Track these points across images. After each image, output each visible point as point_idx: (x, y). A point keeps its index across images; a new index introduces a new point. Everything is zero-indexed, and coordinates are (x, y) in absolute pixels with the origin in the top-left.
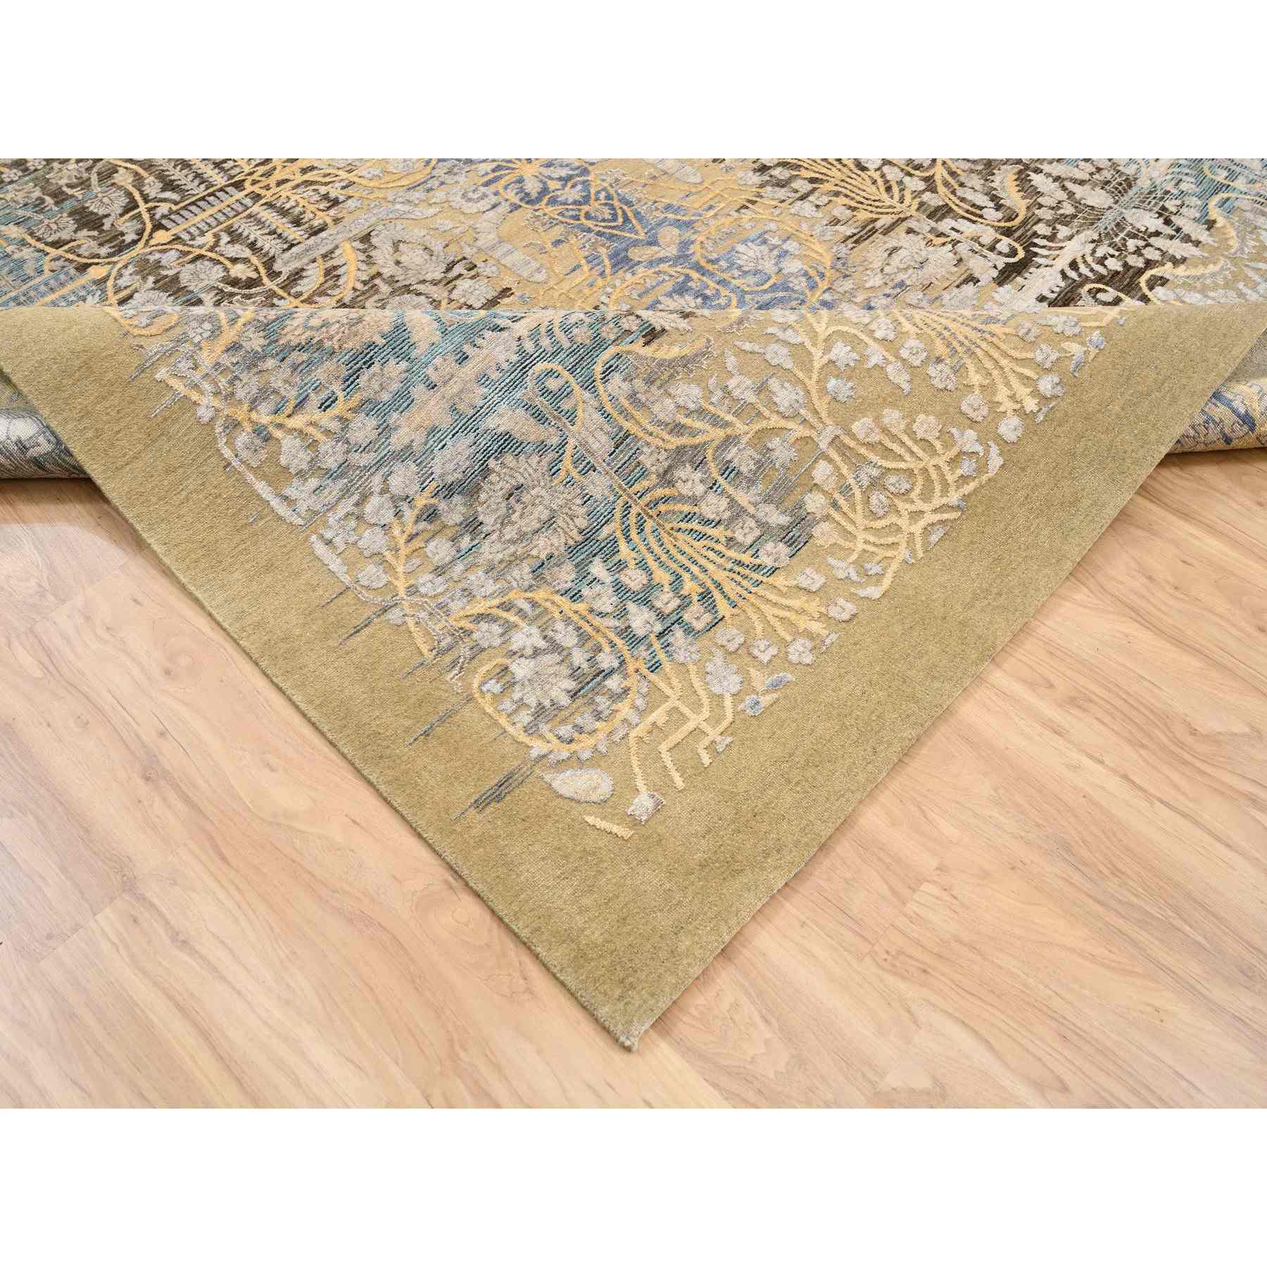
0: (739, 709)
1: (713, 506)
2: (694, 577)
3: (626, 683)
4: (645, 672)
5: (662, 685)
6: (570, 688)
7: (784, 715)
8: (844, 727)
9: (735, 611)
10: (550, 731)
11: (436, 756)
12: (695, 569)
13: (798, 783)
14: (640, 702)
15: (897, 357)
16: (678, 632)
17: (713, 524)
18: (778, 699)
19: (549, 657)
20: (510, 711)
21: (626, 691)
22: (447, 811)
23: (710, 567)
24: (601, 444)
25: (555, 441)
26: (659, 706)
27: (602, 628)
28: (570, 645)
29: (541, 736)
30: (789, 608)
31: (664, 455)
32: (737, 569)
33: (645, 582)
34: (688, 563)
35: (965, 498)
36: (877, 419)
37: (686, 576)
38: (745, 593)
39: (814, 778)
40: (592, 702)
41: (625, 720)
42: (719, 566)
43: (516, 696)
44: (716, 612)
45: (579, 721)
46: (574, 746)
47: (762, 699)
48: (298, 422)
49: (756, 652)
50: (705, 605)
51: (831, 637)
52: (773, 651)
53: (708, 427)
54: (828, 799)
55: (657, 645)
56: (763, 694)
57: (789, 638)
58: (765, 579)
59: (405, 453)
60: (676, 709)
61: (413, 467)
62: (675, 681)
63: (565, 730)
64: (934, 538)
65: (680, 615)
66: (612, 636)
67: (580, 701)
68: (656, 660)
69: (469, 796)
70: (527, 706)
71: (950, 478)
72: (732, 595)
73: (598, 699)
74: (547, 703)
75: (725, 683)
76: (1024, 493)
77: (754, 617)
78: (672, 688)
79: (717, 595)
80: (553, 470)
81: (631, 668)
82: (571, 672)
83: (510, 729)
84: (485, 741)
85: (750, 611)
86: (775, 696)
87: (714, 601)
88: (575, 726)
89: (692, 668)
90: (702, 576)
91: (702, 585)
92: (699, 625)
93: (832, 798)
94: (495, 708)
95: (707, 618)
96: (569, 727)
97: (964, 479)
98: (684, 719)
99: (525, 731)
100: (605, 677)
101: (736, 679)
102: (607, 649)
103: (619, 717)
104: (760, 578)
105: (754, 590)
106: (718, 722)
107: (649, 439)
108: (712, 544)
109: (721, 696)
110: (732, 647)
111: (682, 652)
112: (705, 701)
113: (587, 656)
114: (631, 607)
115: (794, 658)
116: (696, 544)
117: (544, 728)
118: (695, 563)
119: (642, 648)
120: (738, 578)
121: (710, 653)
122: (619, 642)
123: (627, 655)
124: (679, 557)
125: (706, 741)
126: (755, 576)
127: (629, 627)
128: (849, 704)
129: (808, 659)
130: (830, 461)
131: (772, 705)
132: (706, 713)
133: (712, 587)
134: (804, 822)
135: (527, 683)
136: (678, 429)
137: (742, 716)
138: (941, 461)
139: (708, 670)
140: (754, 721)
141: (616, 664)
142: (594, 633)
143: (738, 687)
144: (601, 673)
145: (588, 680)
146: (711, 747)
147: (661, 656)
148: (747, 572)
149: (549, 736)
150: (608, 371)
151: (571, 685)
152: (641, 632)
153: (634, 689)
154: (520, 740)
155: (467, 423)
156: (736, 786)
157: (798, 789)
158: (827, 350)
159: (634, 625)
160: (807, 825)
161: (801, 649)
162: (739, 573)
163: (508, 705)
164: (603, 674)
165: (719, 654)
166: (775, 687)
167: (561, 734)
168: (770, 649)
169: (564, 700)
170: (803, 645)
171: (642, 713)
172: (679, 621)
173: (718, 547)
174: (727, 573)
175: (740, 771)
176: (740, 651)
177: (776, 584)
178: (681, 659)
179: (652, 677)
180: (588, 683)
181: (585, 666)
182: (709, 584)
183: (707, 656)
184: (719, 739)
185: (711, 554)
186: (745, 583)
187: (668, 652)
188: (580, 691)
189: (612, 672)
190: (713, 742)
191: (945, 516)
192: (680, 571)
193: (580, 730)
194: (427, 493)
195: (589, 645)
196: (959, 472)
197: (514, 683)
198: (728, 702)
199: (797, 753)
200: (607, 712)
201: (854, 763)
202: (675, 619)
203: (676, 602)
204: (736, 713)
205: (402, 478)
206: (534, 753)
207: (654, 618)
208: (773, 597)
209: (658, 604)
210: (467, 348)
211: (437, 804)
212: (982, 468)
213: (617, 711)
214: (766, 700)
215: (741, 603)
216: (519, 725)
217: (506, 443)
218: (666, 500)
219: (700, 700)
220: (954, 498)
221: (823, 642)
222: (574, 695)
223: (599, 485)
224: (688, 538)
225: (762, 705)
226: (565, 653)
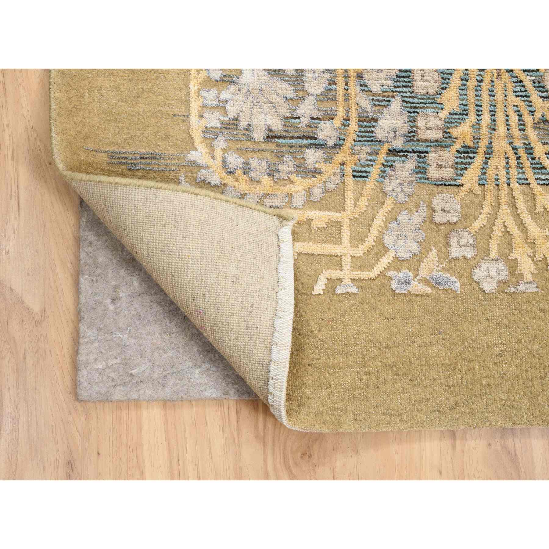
0: (388, 274)
2: (477, 126)
3: (322, 166)
4: (349, 170)
5: (350, 196)
6: (274, 128)
7: (418, 312)
8: (453, 367)
9: (478, 189)
10: (224, 150)
11: (118, 87)
12: (486, 118)
13: (368, 373)
14: (317, 193)
16: (411, 164)
17: (545, 94)
18: (427, 295)
19: (285, 85)
20: (208, 103)
21: (316, 172)
22: (86, 137)
23: (502, 130)
26: (329, 210)
27: (352, 102)
28: (310, 90)
29: (212, 148)
30: (523, 228)
32: (522, 152)
33: (431, 91)
34: (486, 107)
37: (472, 118)
38: (503, 180)
39: (385, 382)
40: (280, 156)
41: (290, 196)
42: (510, 136)
43: (225, 95)
44: (461, 175)
45: (254, 163)
46: (229, 180)
47: (415, 283)
49: (453, 241)
50: (459, 160)
51: (528, 286)
52: (469, 253)
54: (377, 406)
55: (381, 158)
56: (420, 281)
57: (494, 254)
58: (534, 184)
60: (338, 224)
62: (363, 202)
63: (235, 160)
65: (429, 149)
66: (354, 115)
67: (271, 146)
68: (367, 169)
69: (112, 143)
70: (225, 112)
72: (491, 172)
73: (287, 158)
74: (243, 124)
75: (401, 243)
77: (487, 209)
78: (355, 205)
79: (478, 161)
81: (339, 157)
82: (288, 115)
83: (194, 119)
84: (166, 109)
85: (490, 199)
86: (428, 290)
87: (470, 164)
88: (247, 163)
89: (389, 202)
90: (484, 131)
91: (476, 139)
92: (433, 173)
93: (381, 409)
94: (199, 90)
95: (448, 173)
96: (241, 160)
98: (338, 240)
99: (204, 132)
100: (310, 146)
101: (414, 247)
102: (337, 123)
103: (289, 188)
104: (531, 179)
105: (515, 185)
106: (361, 268)
108: (525, 111)
109: (386, 250)
110: (439, 217)
111: (395, 183)
112: (370, 241)
113: (315, 114)
114: (396, 104)
115: (478, 274)
116: (512, 97)
117: (221, 143)
118: (493, 113)
119: (368, 149)
120: (513, 162)
121: (418, 206)
122: (354, 125)
123: (349, 143)
124: (485, 95)
125: (335, 274)
126: (530, 174)
127: (376, 120)
128: (479, 353)
129: (489, 286)
131: (417, 296)
132: (359, 251)
133: (482, 148)
134: (341, 405)
135: (244, 91)
137: (385, 281)
139: (400, 218)
140: (389, 295)
141: (331, 143)
142: (341, 98)
143: (407, 256)
144: (311, 138)
145: (295, 135)
146: (333, 283)
147: (375, 171)
148: (527, 163)
149: (218, 153)
151: (278, 126)
152: (380, 134)
153: (324, 177)
154: (193, 135)
156: (320, 330)
157: (364, 377)
159: (381, 122)
160: (341, 410)
161: (493, 273)
162: (518, 158)
163: (210, 96)
164: (312, 141)
165: (423, 213)
166: (435, 283)
167: (229, 160)
168: (468, 249)
169: (259, 135)
170: (498, 271)
171: (309, 202)
172: (422, 154)
173: (528, 119)
174: (509, 148)
175: (337, 320)
176: (442, 227)
177: (539, 198)
178: (388, 189)
179: (350, 180)
180: (292, 138)
181: (305, 121)
182: (483, 146)
183: (411, 206)
184: (346, 281)
185: (514, 119)
186: (514, 172)
187: (384, 172)
188: (279, 138)
189: (321, 146)
190: (340, 280)
192: (472, 109)
193: (247, 169)
195: (327, 106)
197: (234, 83)
198: (386, 260)
199: (395, 350)
200: (282, 175)
201: (428, 400)
202: (421, 149)
203: (437, 135)
204: (382, 274)
206: (193, 156)
207: (404, 132)
208: (522, 206)
209: (421, 123)
211: (84, 126)
213: (292, 182)
214: (417, 287)
215: (490, 186)
216: (203, 123)
219: (367, 236)
221: (518, 284)
222: (271, 136)
224: (510, 86)
225: (410, 288)
226: (301, 94)
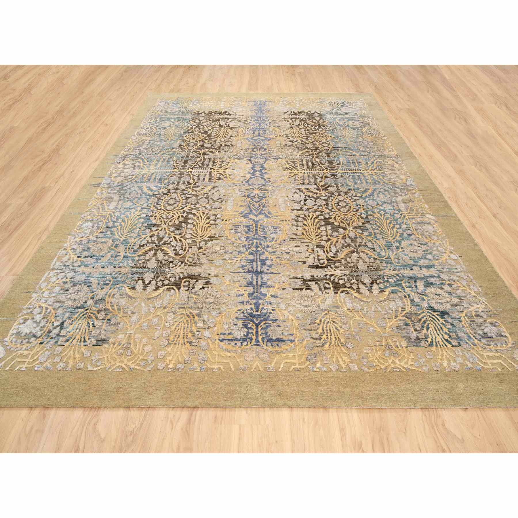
1: (98, 323)
9: (68, 346)
12: (78, 331)
15: (163, 331)
17: (93, 326)
24: (99, 297)
25: (95, 290)
30: (75, 355)
31: (105, 307)
33: (68, 325)
35: (134, 369)
36: (142, 338)
37: (74, 331)
44: (66, 343)
48: (72, 256)
50: (67, 340)
53: (117, 310)
58: (82, 345)
59: (75, 272)
61: (74, 275)
64: (118, 370)
65: (61, 337)
71: (138, 362)
76: (145, 381)
77: (68, 351)
80: (88, 293)
87: (69, 341)
90: (76, 333)
95: (63, 343)
97: (139, 365)
105: (77, 345)
107: (106, 303)
108: (87, 329)
114: (58, 328)
116: (86, 327)
118: (80, 330)
120: (79, 340)
124: (80, 326)
126: (82, 343)
130: (125, 336)
133: (73, 337)
136: (112, 306)
138: (141, 357)
150: (118, 288)
155: (89, 276)
158: (153, 317)
162: (81, 339)
173: (87, 331)
177: (82, 348)
185: (84, 331)
186: (78, 342)
191: (126, 368)
192: (75, 329)
194: (70, 280)
196: (141, 363)
202: (59, 337)
205: (71, 274)
207: (57, 334)
208: (77, 350)
210: (106, 267)
212: (144, 366)
215: (71, 345)
217: (89, 284)
218: (94, 314)
220: (133, 366)
223: (90, 302)
224: (86, 324)
